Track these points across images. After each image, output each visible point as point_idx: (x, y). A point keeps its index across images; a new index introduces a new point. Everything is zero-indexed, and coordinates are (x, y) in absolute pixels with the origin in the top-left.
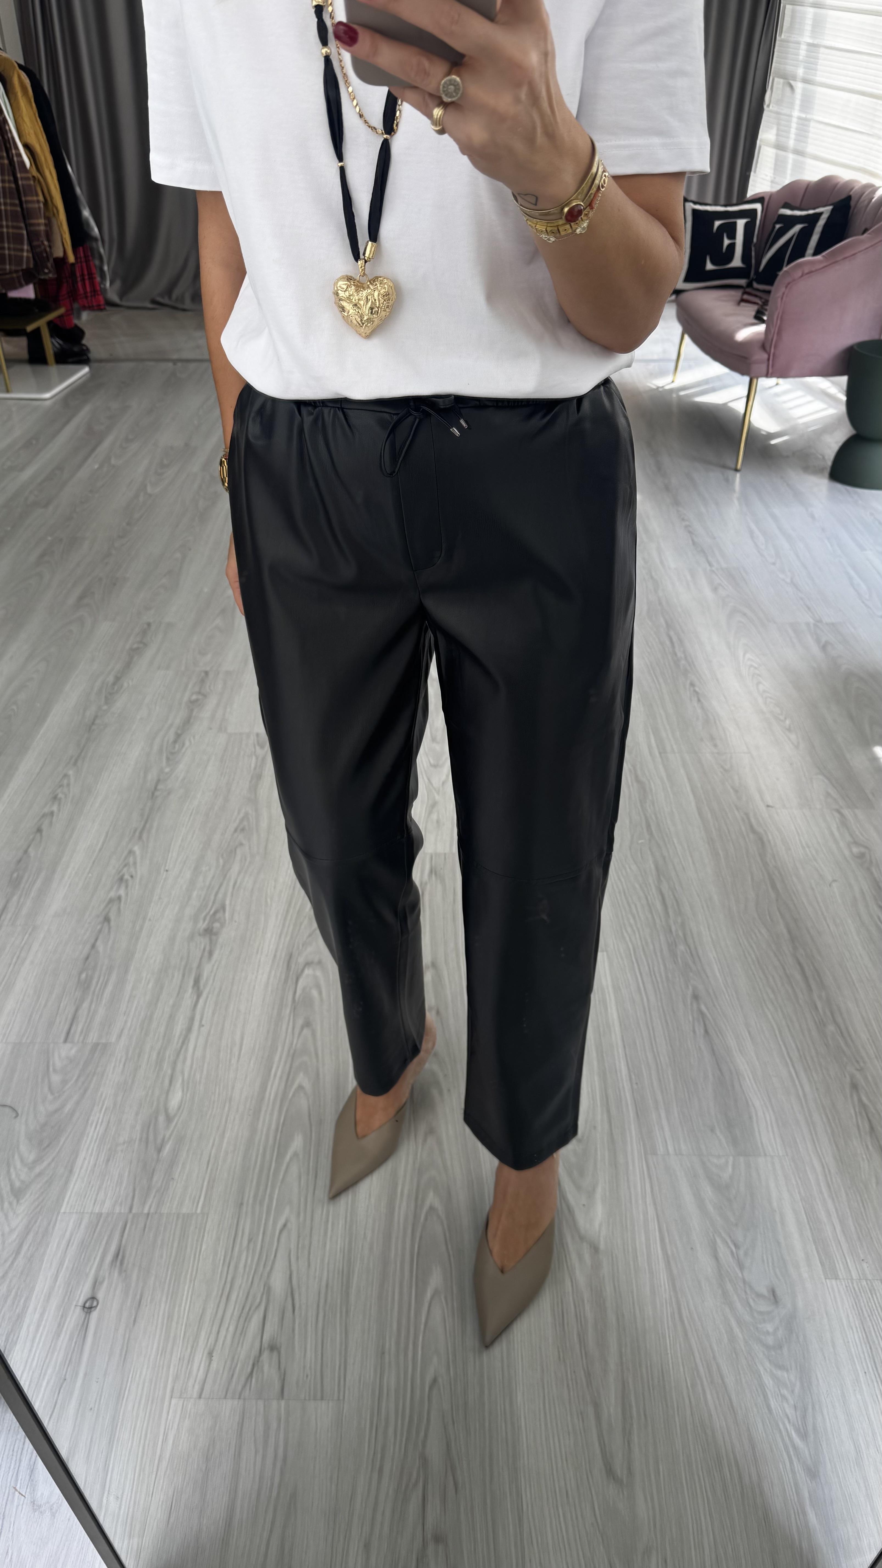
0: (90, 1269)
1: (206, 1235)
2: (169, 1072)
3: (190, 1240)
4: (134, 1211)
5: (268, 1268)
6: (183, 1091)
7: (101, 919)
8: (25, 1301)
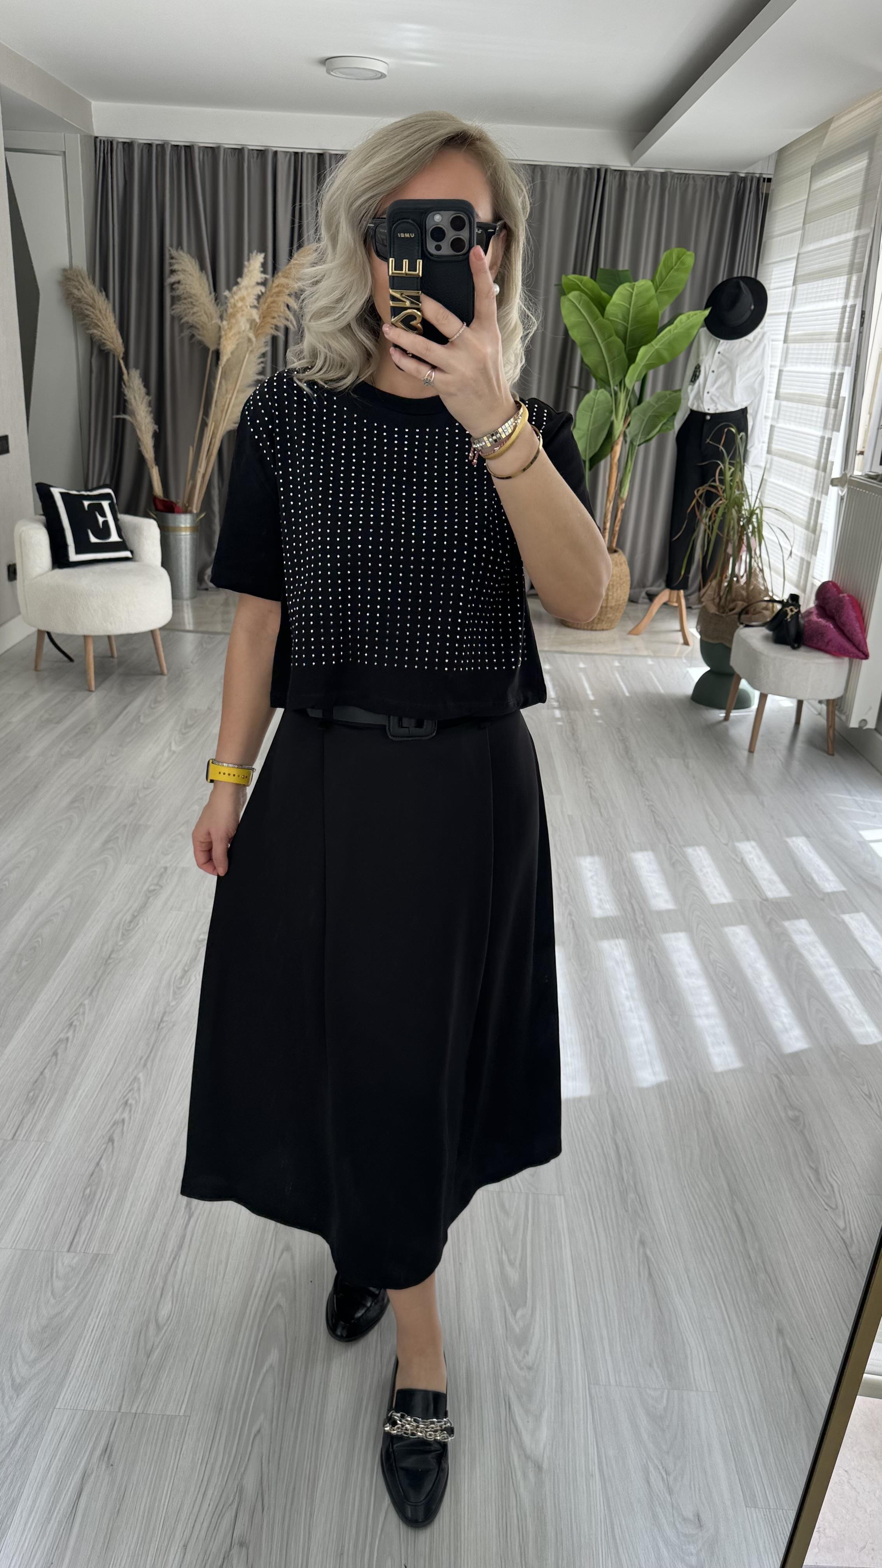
0: (80, 1462)
1: (187, 1436)
2: (161, 1285)
3: (172, 1441)
4: (122, 1411)
5: (242, 1470)
6: (172, 1303)
7: (107, 1138)
8: (20, 1488)
